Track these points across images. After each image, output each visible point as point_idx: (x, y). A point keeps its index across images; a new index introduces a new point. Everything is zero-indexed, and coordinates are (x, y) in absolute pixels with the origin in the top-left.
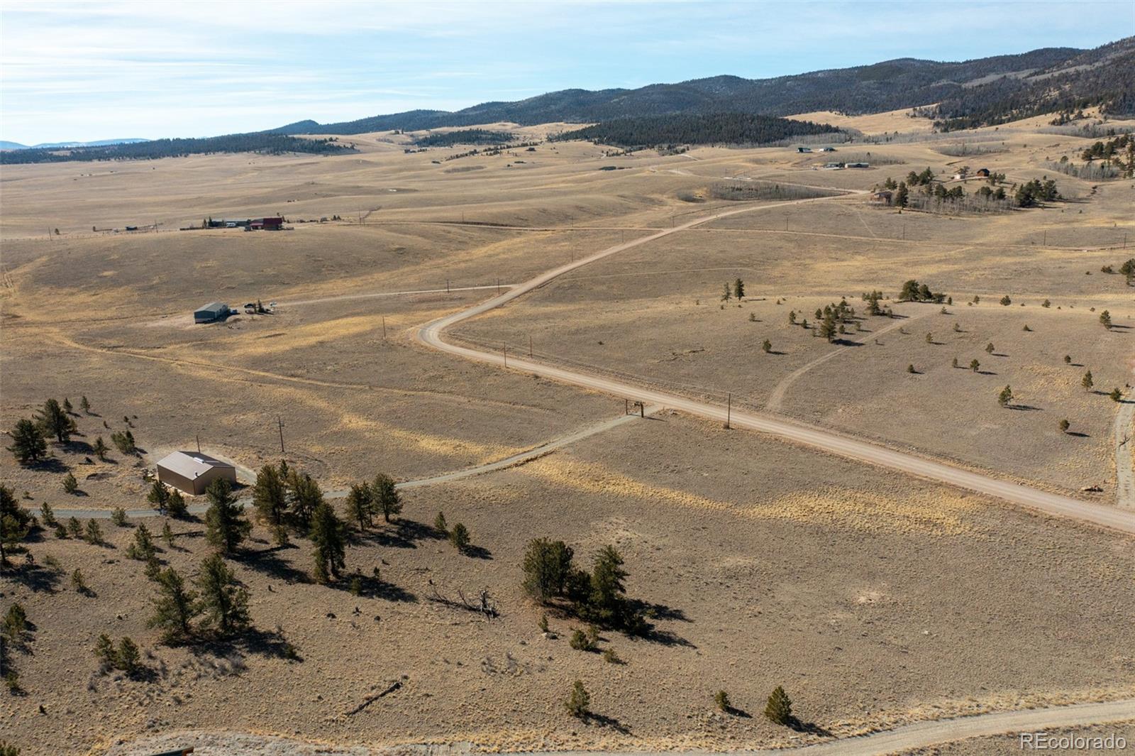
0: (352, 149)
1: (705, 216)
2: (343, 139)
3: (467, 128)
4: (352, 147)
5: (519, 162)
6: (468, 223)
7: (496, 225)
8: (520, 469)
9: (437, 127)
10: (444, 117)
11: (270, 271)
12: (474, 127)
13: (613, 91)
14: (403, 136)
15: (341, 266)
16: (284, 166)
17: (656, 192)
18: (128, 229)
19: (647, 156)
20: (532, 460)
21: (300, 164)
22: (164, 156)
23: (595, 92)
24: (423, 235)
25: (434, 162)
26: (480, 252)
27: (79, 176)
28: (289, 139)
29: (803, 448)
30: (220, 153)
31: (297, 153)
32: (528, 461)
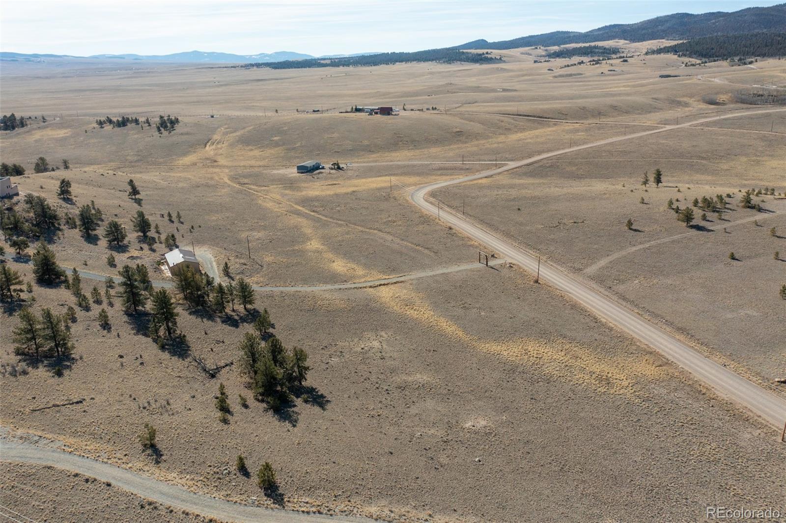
0: (500, 60)
1: (714, 116)
2: (495, 53)
3: (587, 45)
4: (500, 59)
5: (611, 71)
6: (520, 115)
7: (541, 117)
8: (371, 289)
9: (568, 44)
10: (574, 36)
11: (366, 142)
12: (593, 44)
13: (713, 14)
14: (540, 50)
15: (413, 141)
16: (449, 71)
17: (686, 96)
18: (314, 111)
19: (718, 67)
20: (384, 285)
21: (459, 70)
22: (381, 64)
23: (698, 15)
24: (482, 123)
25: (549, 70)
26: (514, 137)
27: (325, 76)
28: (460, 53)
29: (575, 307)
30: (415, 62)
31: (462, 63)
32: (380, 285)
